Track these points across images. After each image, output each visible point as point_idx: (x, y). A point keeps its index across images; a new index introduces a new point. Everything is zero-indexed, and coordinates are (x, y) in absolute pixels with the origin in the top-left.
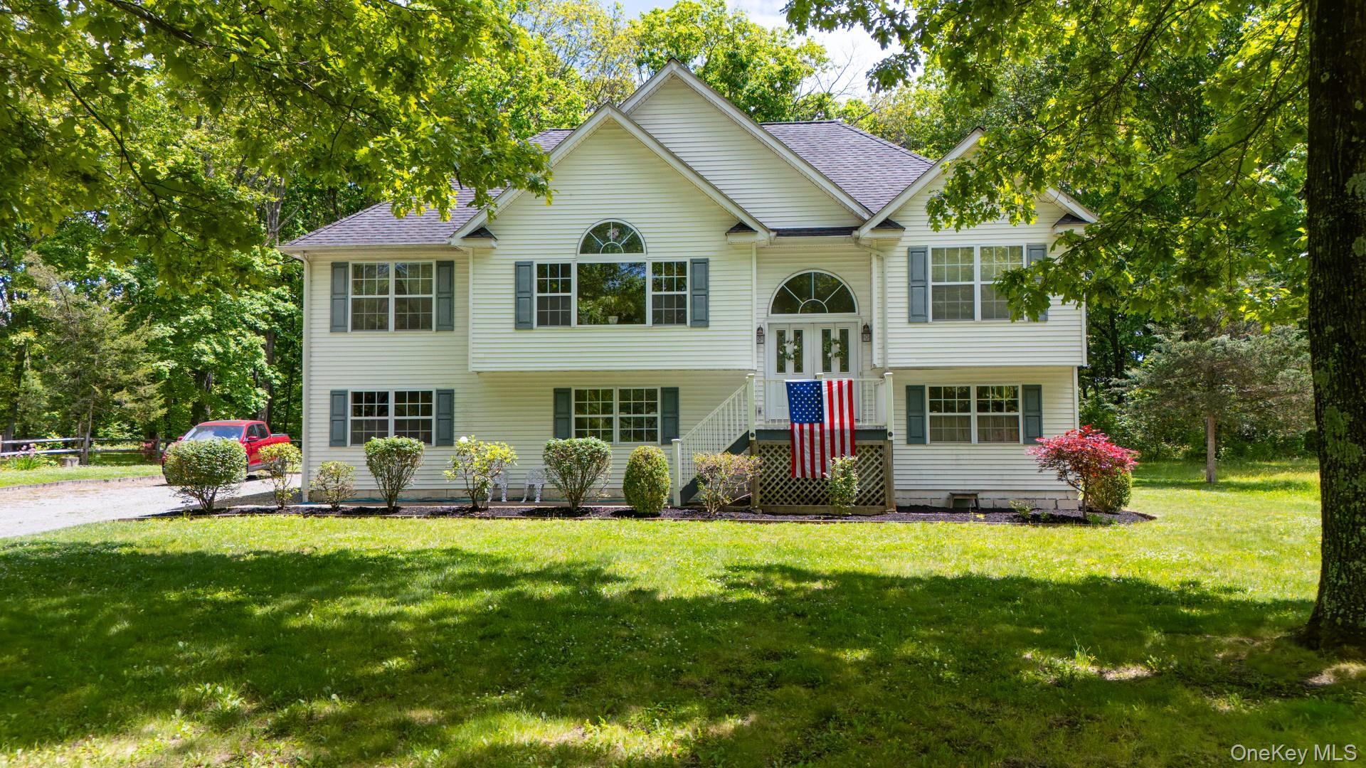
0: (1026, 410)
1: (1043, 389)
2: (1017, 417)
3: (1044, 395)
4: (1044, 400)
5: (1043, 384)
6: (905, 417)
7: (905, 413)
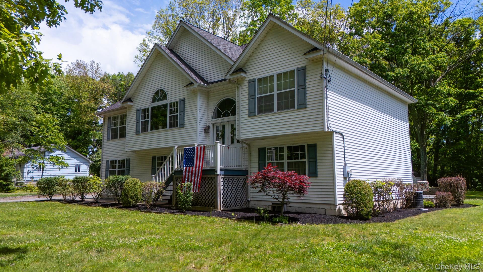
0: (309, 158)
1: (318, 146)
2: (305, 162)
3: (318, 149)
4: (318, 152)
5: (318, 143)
6: (258, 164)
7: (258, 161)
